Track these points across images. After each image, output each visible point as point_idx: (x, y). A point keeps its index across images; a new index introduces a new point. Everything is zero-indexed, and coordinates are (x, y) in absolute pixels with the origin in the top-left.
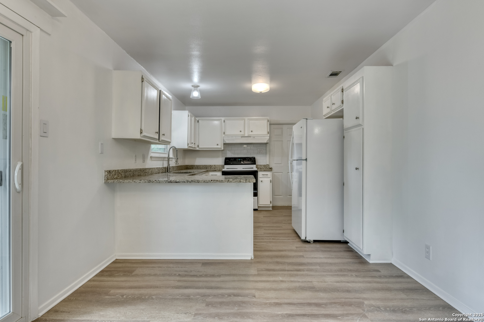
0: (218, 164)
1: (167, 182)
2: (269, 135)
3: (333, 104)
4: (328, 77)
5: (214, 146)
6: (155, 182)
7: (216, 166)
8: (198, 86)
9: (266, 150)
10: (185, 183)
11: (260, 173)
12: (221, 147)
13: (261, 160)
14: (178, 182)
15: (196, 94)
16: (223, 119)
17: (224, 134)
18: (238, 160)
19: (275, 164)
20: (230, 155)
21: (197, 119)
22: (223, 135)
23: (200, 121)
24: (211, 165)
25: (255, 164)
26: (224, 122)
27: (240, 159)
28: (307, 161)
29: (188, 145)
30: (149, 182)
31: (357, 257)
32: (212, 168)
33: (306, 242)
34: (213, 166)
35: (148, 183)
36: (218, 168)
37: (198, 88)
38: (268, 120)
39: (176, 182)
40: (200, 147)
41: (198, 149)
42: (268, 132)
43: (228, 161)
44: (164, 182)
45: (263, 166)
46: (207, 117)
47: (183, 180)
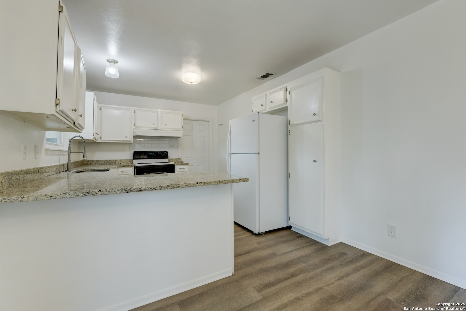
0: (125, 159)
1: (124, 191)
2: (183, 129)
3: (272, 102)
4: (259, 78)
5: (121, 138)
6: (100, 193)
7: (122, 161)
8: (115, 62)
9: (178, 144)
10: (156, 190)
11: (177, 167)
12: (130, 139)
13: (173, 155)
14: (145, 190)
15: (112, 71)
16: (133, 109)
17: (134, 125)
18: (149, 154)
19: (186, 157)
20: (139, 149)
21: (100, 105)
22: (133, 127)
23: (103, 109)
24: (115, 160)
25: (168, 158)
26: (134, 112)
27: (151, 153)
28: (259, 154)
29: (93, 135)
30: (86, 195)
31: (313, 243)
32: (117, 163)
33: (258, 235)
34: (119, 161)
35: (85, 197)
36: (125, 163)
37: (116, 64)
38: (182, 115)
39: (141, 191)
40: (103, 138)
41: (99, 141)
42: (182, 126)
43: (137, 155)
44: (118, 192)
45: (175, 160)
46: (111, 105)
47: (152, 187)
